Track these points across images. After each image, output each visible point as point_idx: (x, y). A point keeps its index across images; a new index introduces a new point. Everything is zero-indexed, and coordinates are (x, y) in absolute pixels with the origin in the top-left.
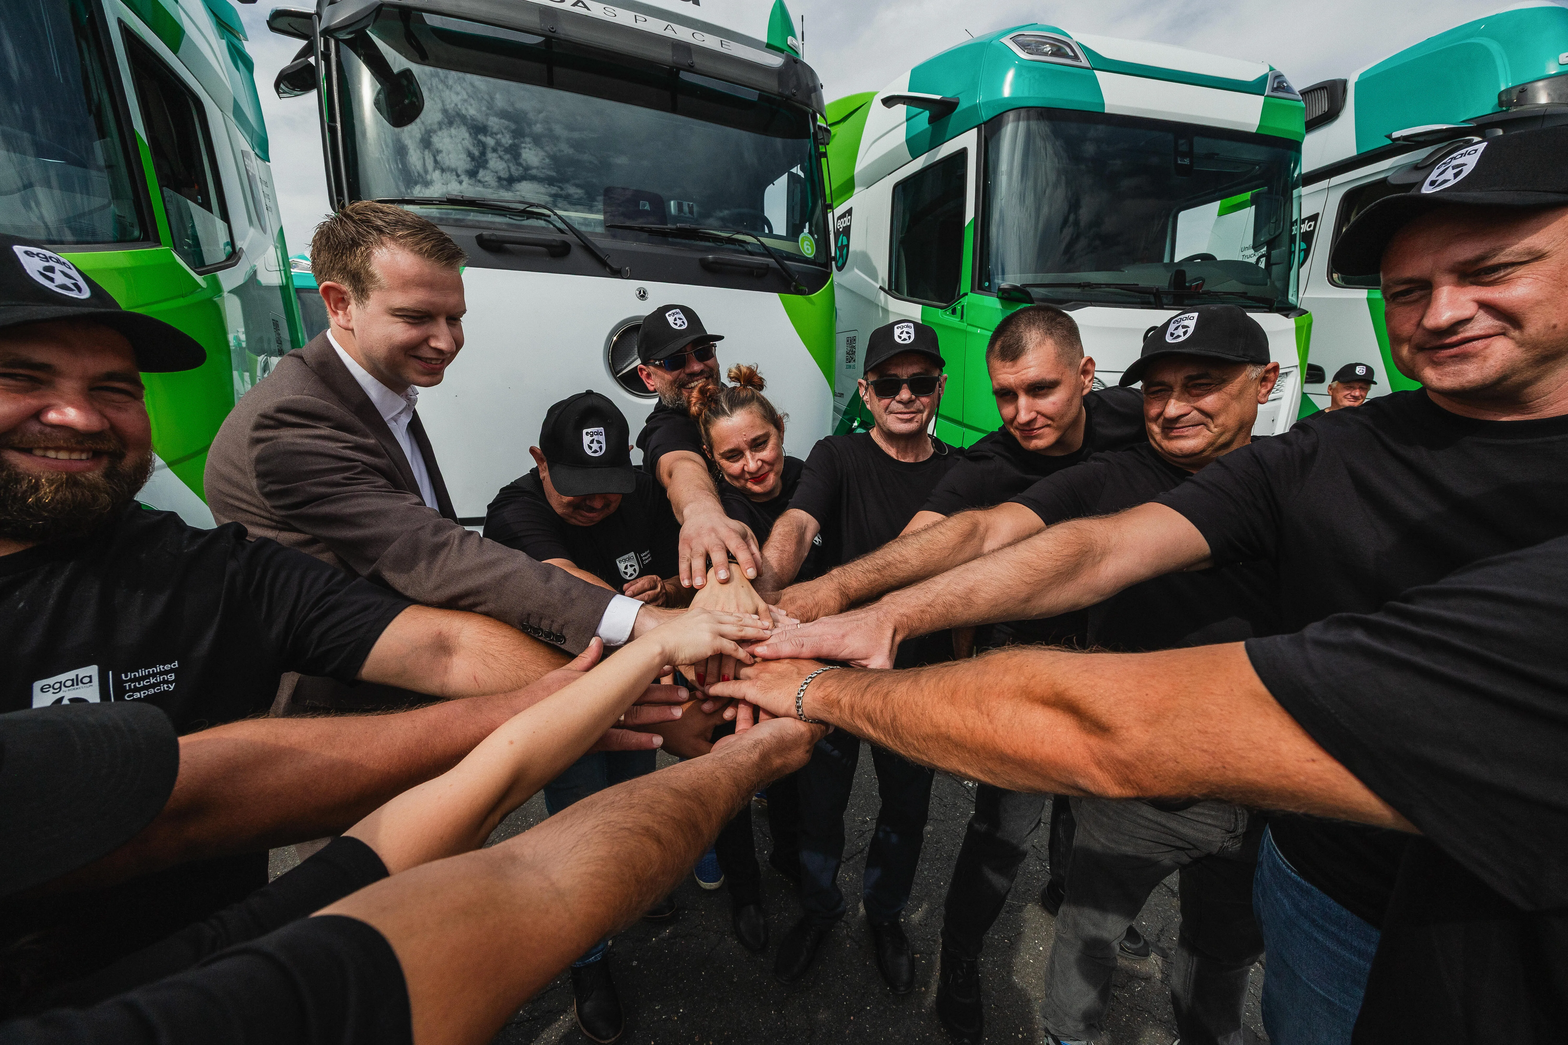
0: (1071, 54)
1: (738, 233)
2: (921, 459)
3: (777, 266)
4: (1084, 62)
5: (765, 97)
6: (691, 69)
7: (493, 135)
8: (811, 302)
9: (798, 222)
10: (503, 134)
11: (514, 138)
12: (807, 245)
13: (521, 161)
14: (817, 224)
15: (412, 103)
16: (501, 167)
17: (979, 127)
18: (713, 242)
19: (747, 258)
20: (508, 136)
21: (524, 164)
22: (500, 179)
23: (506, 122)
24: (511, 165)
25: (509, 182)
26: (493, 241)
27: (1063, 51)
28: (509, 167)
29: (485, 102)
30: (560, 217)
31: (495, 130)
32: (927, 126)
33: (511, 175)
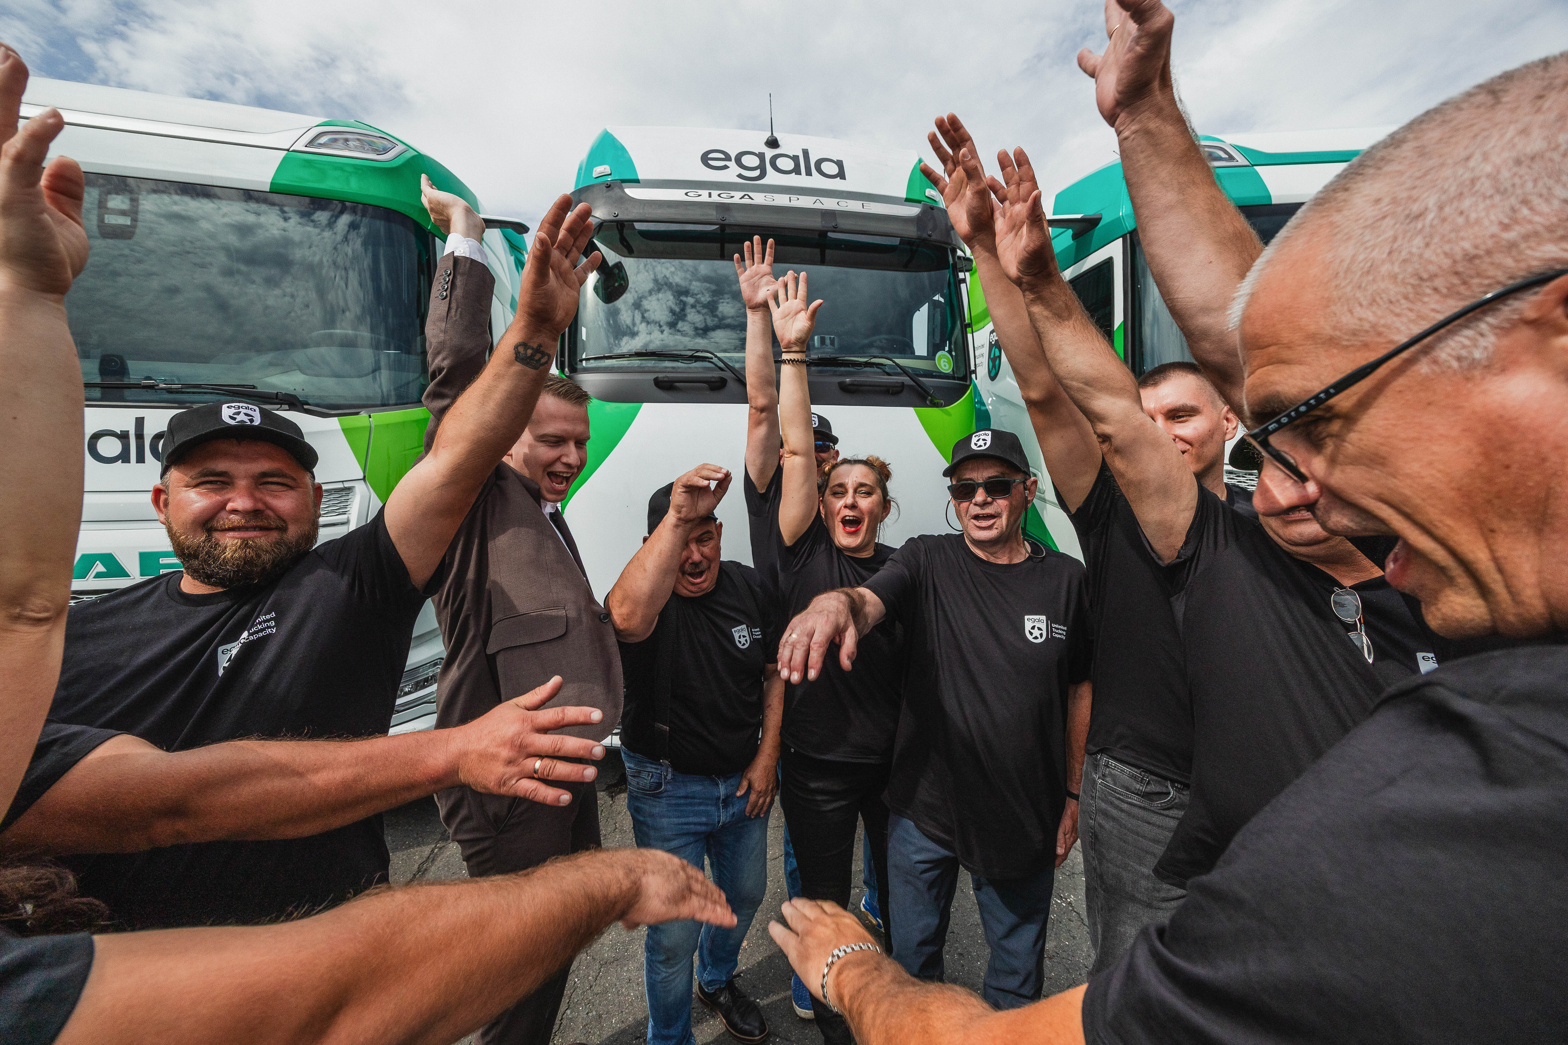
0: (1224, 156)
1: (875, 357)
2: (1016, 561)
3: (912, 383)
4: (1241, 160)
5: (907, 242)
6: (835, 229)
7: (693, 295)
8: (948, 414)
9: (938, 342)
10: (703, 294)
11: (713, 296)
12: (944, 361)
13: (718, 313)
14: (955, 343)
15: (621, 285)
16: (698, 320)
17: (1124, 237)
18: (852, 366)
19: (885, 379)
20: (707, 295)
21: (720, 315)
22: (696, 329)
23: (708, 285)
24: (707, 317)
25: (704, 331)
26: (665, 382)
27: (1216, 155)
28: (705, 319)
29: (689, 273)
30: (720, 359)
31: (696, 292)
32: (1071, 242)
33: (706, 326)
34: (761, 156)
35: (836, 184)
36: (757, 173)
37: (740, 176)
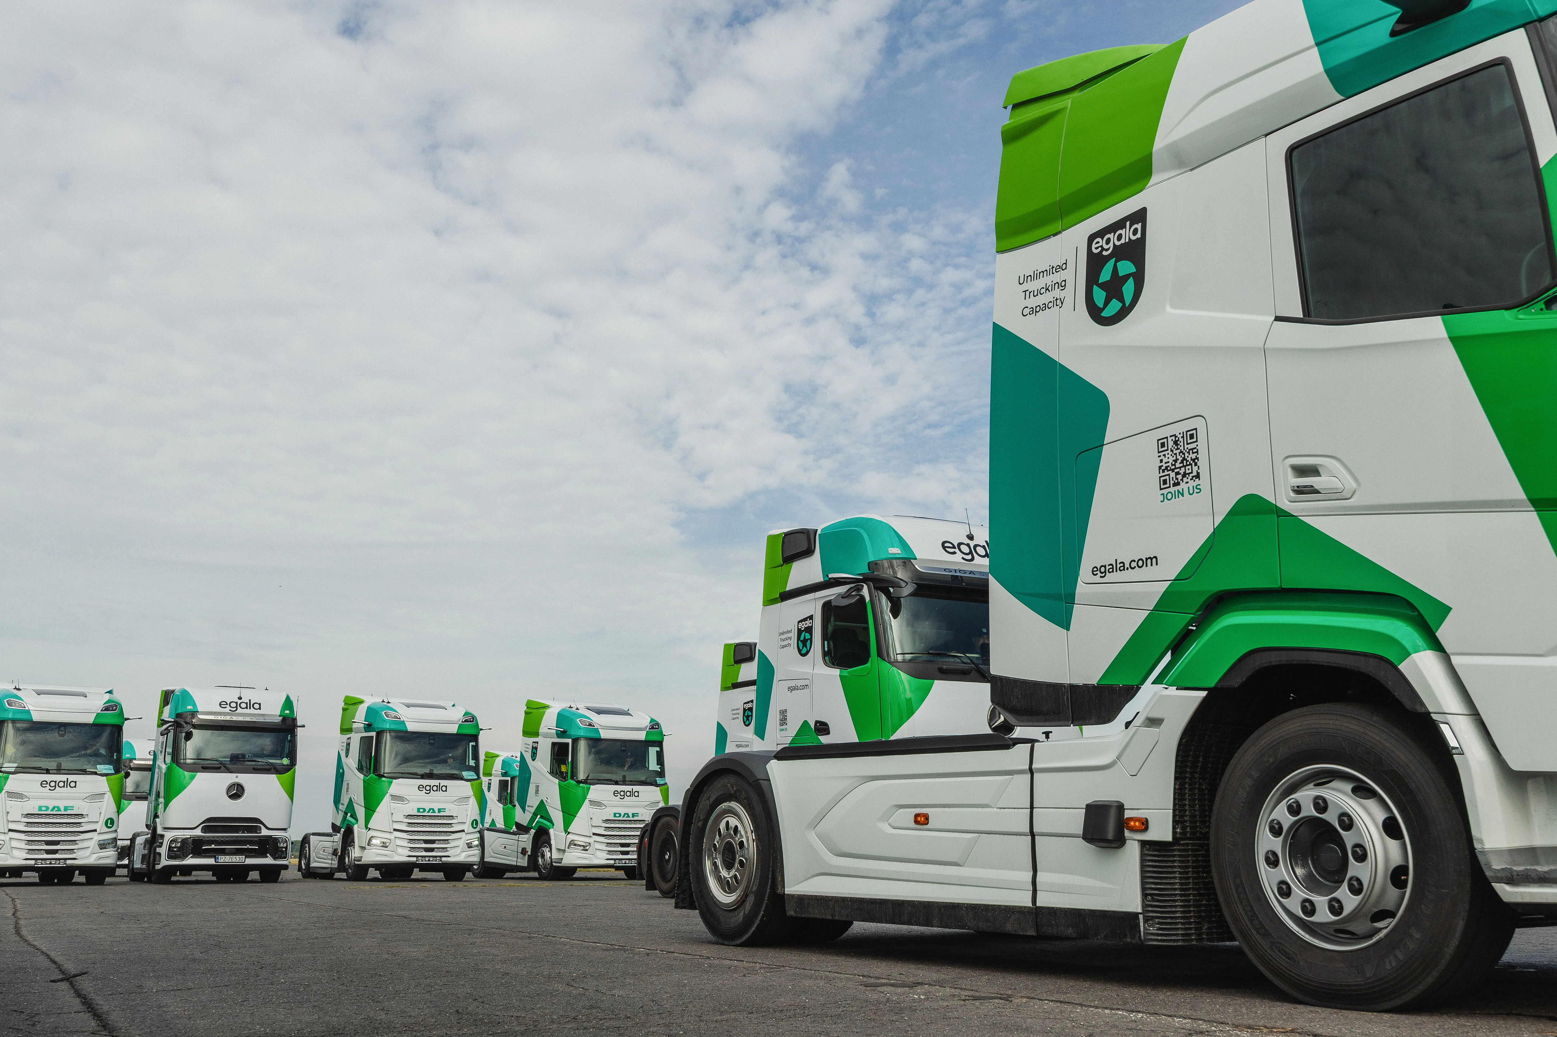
34: (237, 703)
35: (258, 712)
36: (235, 709)
37: (230, 710)
